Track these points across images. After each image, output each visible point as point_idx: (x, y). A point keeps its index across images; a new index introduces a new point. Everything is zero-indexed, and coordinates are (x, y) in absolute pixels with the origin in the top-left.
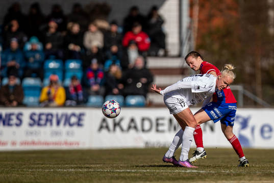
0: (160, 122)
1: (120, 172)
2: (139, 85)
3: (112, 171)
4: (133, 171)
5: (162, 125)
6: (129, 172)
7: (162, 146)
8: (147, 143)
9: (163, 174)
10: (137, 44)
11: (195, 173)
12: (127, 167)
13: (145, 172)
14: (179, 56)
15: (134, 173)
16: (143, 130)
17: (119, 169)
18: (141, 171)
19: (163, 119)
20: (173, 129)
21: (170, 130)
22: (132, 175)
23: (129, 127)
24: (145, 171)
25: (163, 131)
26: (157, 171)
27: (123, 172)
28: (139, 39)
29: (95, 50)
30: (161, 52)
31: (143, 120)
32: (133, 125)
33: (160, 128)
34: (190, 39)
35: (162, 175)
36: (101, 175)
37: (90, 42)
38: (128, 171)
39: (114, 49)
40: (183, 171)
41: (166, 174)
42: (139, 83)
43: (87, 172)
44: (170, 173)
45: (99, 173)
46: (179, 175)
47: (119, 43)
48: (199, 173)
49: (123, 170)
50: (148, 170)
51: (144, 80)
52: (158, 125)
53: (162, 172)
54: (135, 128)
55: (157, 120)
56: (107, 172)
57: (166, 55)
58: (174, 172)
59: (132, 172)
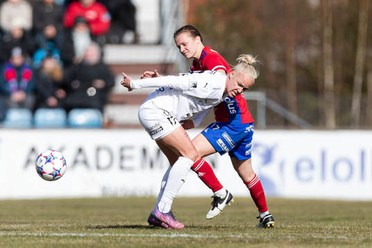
0: (127, 153)
1: (60, 238)
2: (92, 92)
3: (46, 234)
4: (81, 235)
5: (131, 158)
6: (75, 237)
7: (129, 193)
8: (104, 189)
9: (132, 240)
10: (89, 23)
11: (184, 238)
12: (72, 229)
13: (100, 237)
14: (159, 43)
15: (83, 238)
16: (98, 167)
17: (57, 231)
18: (95, 234)
19: (131, 147)
20: (148, 165)
21: (142, 167)
22: (80, 241)
23: (76, 162)
24: (101, 235)
25: (131, 169)
26: (122, 235)
27: (64, 237)
28: (91, 15)
29: (17, 34)
30: (129, 37)
31: (98, 149)
32: (81, 158)
33: (127, 163)
34: (176, 15)
35: (130, 242)
36: (27, 242)
37: (10, 19)
38: (73, 234)
39: (50, 31)
40: (165, 236)
41: (137, 240)
42: (92, 88)
43: (5, 237)
44: (143, 238)
45: (24, 239)
46: (159, 242)
47: (58, 21)
48: (192, 239)
49: (65, 234)
50: (106, 234)
51: (100, 83)
52: (122, 158)
53: (130, 237)
54: (85, 162)
55: (122, 149)
56: (38, 236)
57: (136, 42)
58: (150, 237)
59: (79, 237)
